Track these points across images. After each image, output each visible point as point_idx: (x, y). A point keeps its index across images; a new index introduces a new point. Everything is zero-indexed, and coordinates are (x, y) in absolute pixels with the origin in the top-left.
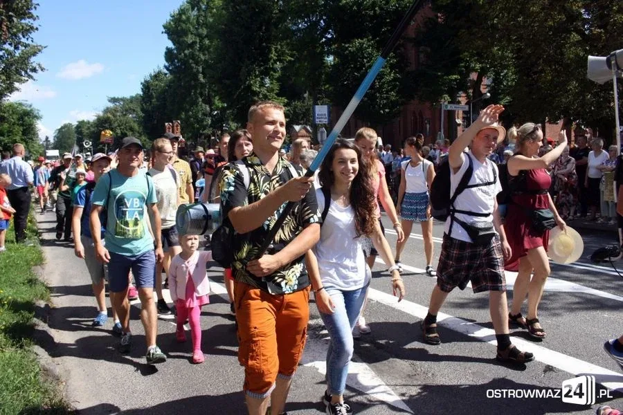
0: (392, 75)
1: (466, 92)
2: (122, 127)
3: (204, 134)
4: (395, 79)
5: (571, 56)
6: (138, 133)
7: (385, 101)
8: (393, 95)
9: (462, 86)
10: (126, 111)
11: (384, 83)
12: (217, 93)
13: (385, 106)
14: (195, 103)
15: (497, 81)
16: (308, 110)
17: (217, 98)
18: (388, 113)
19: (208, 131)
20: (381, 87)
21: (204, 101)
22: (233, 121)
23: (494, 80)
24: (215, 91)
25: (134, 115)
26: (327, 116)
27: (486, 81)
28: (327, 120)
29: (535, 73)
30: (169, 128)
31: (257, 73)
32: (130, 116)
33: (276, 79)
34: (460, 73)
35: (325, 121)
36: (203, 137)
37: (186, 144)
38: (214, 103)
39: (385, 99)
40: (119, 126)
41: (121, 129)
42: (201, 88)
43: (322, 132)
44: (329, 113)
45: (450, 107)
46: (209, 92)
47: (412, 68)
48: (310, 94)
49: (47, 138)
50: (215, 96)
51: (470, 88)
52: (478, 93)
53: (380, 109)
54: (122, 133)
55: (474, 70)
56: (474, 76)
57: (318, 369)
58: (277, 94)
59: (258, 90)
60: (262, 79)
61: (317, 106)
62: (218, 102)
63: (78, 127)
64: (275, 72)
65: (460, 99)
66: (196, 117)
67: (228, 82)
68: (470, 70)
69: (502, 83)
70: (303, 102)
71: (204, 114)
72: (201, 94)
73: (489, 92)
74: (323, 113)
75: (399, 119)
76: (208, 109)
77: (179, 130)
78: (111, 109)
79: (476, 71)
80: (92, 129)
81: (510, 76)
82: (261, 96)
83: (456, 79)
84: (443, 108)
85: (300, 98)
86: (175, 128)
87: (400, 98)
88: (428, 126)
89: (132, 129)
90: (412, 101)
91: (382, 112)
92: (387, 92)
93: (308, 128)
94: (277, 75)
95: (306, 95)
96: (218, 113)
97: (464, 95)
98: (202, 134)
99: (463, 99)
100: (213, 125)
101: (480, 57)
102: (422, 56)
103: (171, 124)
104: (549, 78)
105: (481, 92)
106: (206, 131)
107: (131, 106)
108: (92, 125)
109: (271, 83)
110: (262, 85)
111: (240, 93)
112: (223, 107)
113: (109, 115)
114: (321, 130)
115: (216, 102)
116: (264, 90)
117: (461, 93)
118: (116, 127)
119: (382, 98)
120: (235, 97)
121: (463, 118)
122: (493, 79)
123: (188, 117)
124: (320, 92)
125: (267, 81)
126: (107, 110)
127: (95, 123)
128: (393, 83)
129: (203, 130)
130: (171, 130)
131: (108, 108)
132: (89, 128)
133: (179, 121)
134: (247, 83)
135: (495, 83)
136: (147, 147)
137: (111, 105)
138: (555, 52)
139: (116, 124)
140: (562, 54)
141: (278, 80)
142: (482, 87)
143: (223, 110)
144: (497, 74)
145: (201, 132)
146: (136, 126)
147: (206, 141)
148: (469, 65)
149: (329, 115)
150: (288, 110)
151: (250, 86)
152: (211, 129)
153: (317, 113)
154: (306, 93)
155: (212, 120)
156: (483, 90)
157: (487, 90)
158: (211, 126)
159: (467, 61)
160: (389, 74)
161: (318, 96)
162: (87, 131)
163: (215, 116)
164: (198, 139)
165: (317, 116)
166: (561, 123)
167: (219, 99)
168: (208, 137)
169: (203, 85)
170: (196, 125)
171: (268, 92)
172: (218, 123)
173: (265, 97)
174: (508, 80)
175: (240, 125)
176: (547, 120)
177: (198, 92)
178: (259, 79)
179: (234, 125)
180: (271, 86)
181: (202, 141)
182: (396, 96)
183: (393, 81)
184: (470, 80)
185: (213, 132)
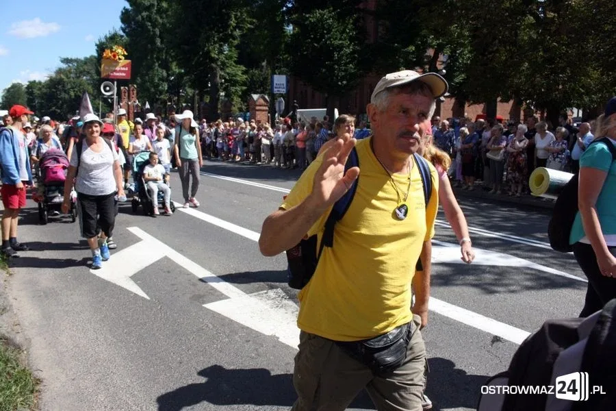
0: (351, 47)
1: (422, 67)
2: (76, 90)
3: (160, 99)
4: (354, 52)
5: (526, 38)
6: (93, 96)
7: (343, 74)
8: (351, 68)
9: (419, 61)
10: (80, 73)
11: (343, 55)
12: (174, 58)
13: (343, 78)
14: (150, 67)
15: (452, 57)
16: (266, 79)
17: (175, 63)
18: (345, 85)
19: (165, 97)
20: (340, 59)
21: (161, 66)
22: (190, 87)
23: (450, 57)
24: (172, 57)
25: (88, 78)
26: (285, 86)
27: (442, 58)
28: (285, 90)
29: (490, 53)
30: (125, 92)
31: (216, 39)
32: (85, 78)
33: (235, 47)
35: (283, 91)
36: (159, 102)
38: (172, 70)
39: (342, 71)
40: (73, 88)
41: (74, 91)
42: (158, 53)
43: (280, 102)
44: (288, 82)
46: (166, 56)
47: (371, 40)
48: (268, 63)
50: (173, 61)
51: (426, 64)
52: (433, 69)
53: (338, 80)
54: (75, 95)
55: (431, 46)
56: (431, 52)
57: (278, 338)
58: (235, 62)
59: (216, 56)
60: (221, 46)
61: (275, 76)
63: (29, 87)
64: (234, 39)
66: (152, 81)
67: (186, 47)
68: (426, 46)
69: (457, 61)
70: (261, 71)
71: (162, 79)
72: (158, 59)
73: (444, 68)
74: (282, 83)
75: (355, 92)
76: (165, 74)
77: (135, 94)
78: (65, 70)
79: (433, 47)
80: (44, 90)
81: (466, 55)
82: (219, 63)
85: (258, 66)
86: (131, 92)
87: (358, 71)
90: (370, 74)
91: (340, 83)
92: (346, 64)
93: (266, 97)
94: (236, 42)
95: (264, 64)
96: (174, 79)
97: (420, 70)
98: (158, 99)
100: (170, 91)
102: (381, 29)
103: (127, 88)
104: (504, 58)
105: (436, 68)
107: (86, 67)
108: (43, 86)
109: (230, 51)
110: (221, 52)
111: (199, 59)
112: (180, 74)
113: (63, 76)
114: (279, 99)
115: (174, 68)
116: (222, 57)
117: (418, 69)
118: (69, 89)
119: (340, 70)
120: (193, 63)
123: (144, 82)
124: (279, 61)
125: (226, 47)
126: (60, 71)
127: (48, 85)
128: (352, 56)
129: (159, 96)
130: (127, 94)
131: (60, 69)
132: (40, 89)
133: (135, 86)
134: (206, 49)
135: (451, 60)
136: (101, 110)
137: (64, 66)
138: (510, 33)
139: (69, 86)
140: (516, 35)
141: (237, 47)
142: (438, 63)
143: (180, 76)
144: (453, 51)
145: (157, 97)
146: (90, 88)
147: (162, 106)
148: (427, 41)
149: (287, 85)
150: (246, 79)
151: (209, 52)
152: (168, 94)
153: (275, 82)
154: (264, 61)
155: (168, 85)
156: (439, 65)
157: (443, 66)
158: (167, 91)
160: (348, 47)
161: (277, 65)
162: (38, 92)
163: (172, 81)
164: (155, 104)
165: (275, 85)
166: (511, 102)
167: (176, 65)
168: (164, 102)
169: (160, 50)
170: (153, 90)
171: (227, 59)
172: (175, 88)
173: (223, 64)
174: (463, 58)
175: (197, 92)
176: (499, 99)
177: (155, 56)
178: (217, 45)
179: (190, 91)
180: (230, 53)
181: (158, 106)
182: (355, 69)
183: (351, 53)
184: (427, 56)
185: (170, 97)
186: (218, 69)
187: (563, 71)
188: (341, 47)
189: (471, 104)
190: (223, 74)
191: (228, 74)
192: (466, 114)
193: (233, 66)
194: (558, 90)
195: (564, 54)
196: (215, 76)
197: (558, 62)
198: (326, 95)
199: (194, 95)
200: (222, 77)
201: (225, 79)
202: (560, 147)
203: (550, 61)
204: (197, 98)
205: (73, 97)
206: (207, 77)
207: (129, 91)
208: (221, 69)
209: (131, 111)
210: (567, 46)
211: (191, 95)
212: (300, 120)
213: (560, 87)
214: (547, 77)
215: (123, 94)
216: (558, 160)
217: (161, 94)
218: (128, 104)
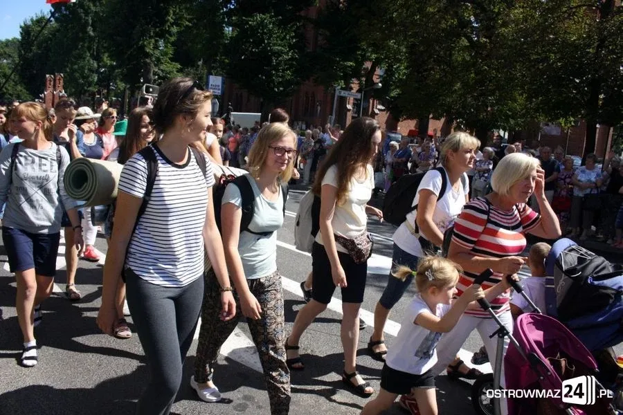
0: (290, 54)
1: (359, 79)
3: (88, 91)
4: (292, 59)
5: (459, 59)
6: (14, 81)
7: (280, 80)
8: (289, 75)
9: (356, 73)
11: (281, 61)
12: (107, 49)
13: (280, 84)
14: (81, 57)
15: (389, 72)
16: (201, 78)
17: (106, 55)
18: (281, 91)
19: (94, 89)
20: (278, 64)
21: (92, 56)
22: (121, 80)
23: (387, 72)
24: (104, 47)
25: (10, 61)
26: (220, 87)
27: (379, 72)
28: (220, 92)
29: (425, 71)
30: (50, 81)
31: (152, 34)
32: (5, 61)
33: (171, 43)
34: (356, 62)
35: (218, 92)
36: (87, 94)
38: (103, 60)
39: (281, 77)
42: (90, 42)
44: (223, 83)
45: (343, 93)
46: (98, 47)
47: (310, 49)
48: (205, 63)
50: (105, 52)
51: (363, 76)
52: (370, 82)
53: (275, 86)
55: (369, 59)
56: (368, 65)
58: (170, 59)
59: (151, 52)
60: (156, 41)
61: (211, 77)
62: (106, 59)
64: (171, 35)
65: (352, 85)
66: (81, 72)
67: (119, 39)
68: (365, 59)
69: (393, 75)
70: (196, 70)
71: (91, 70)
72: (89, 49)
73: (381, 82)
74: (217, 84)
75: (291, 98)
76: (96, 65)
77: (62, 84)
79: (370, 60)
81: (402, 70)
82: (154, 59)
83: (351, 66)
84: (337, 93)
85: (194, 65)
86: (57, 81)
87: (296, 77)
88: (319, 108)
90: (307, 82)
91: (276, 90)
92: (284, 70)
94: (173, 39)
95: (200, 63)
96: (105, 71)
97: (357, 82)
98: (86, 91)
99: (355, 86)
100: (100, 83)
101: (377, 47)
102: (320, 38)
103: (52, 76)
104: (438, 76)
105: (373, 81)
106: (91, 88)
107: (7, 50)
109: (166, 47)
110: (156, 47)
111: (132, 53)
112: (111, 66)
115: (105, 59)
116: (157, 53)
117: (355, 80)
119: (277, 76)
120: (126, 57)
121: (354, 104)
122: (386, 70)
123: (72, 72)
124: (215, 61)
125: (161, 43)
128: (290, 62)
129: (88, 87)
130: (52, 83)
133: (62, 75)
134: (140, 43)
135: (387, 74)
138: (445, 54)
140: (451, 55)
141: (173, 44)
142: (374, 77)
143: (112, 68)
144: (390, 66)
145: (86, 88)
147: (90, 98)
148: (365, 54)
149: (222, 87)
151: (143, 47)
152: (97, 86)
153: (211, 82)
154: (200, 61)
155: (98, 77)
156: (376, 79)
157: (379, 80)
158: (97, 84)
159: (363, 50)
160: (287, 53)
161: (213, 65)
163: (102, 73)
164: (82, 96)
165: (210, 86)
166: (443, 120)
167: (109, 56)
168: (93, 94)
169: (91, 39)
170: (81, 81)
171: (162, 55)
172: (105, 81)
173: (158, 60)
174: (399, 74)
175: (128, 86)
176: (431, 116)
177: (86, 45)
178: (153, 40)
179: (122, 85)
180: (165, 50)
181: (86, 98)
182: (292, 75)
183: (290, 59)
184: (364, 69)
185: (99, 90)
186: (152, 65)
187: (493, 94)
188: (279, 54)
189: (405, 119)
190: (156, 70)
191: (162, 71)
192: (399, 128)
193: (168, 63)
194: (486, 111)
195: (494, 77)
196: (148, 71)
197: (488, 85)
198: (262, 100)
199: (125, 90)
200: (155, 74)
201: (158, 75)
202: (486, 167)
203: (481, 82)
204: (128, 92)
206: (140, 72)
207: (55, 80)
208: (156, 65)
210: (497, 71)
211: (122, 89)
212: (233, 123)
213: (489, 109)
214: (476, 99)
215: (48, 83)
216: (483, 179)
217: (90, 86)
218: (53, 93)
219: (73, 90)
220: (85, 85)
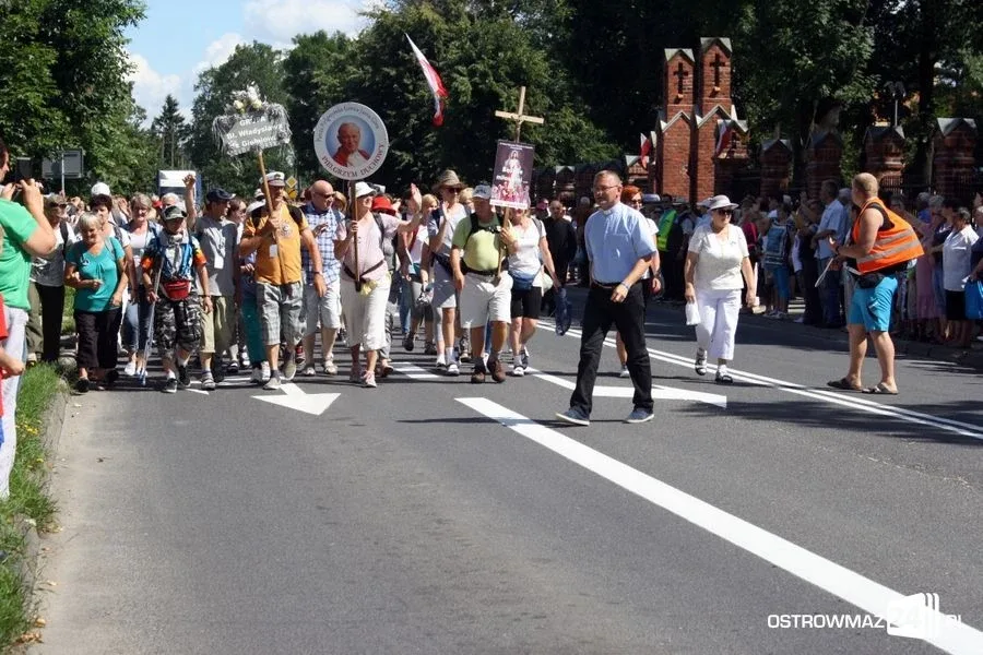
2: (480, 67)
3: (838, 102)
6: (550, 94)
19: (860, 91)
30: (681, 73)
37: (753, 147)
41: (472, 74)
49: (171, 105)
54: (476, 92)
63: (296, 62)
77: (726, 81)
80: (354, 72)
86: (709, 71)
89: (518, 76)
98: (831, 103)
103: (689, 52)
106: (846, 93)
108: (353, 55)
129: (834, 88)
130: (688, 82)
132: (339, 68)
133: (726, 42)
136: (583, 154)
145: (826, 90)
146: (539, 62)
147: (847, 137)
152: (874, 79)
158: (873, 66)
162: (331, 80)
170: (806, 60)
185: (885, 97)
205: (466, 99)
207: (698, 67)
209: (705, 155)
215: (673, 81)
217: (844, 78)
218: (693, 123)
219: (775, 104)
220: (825, 79)
